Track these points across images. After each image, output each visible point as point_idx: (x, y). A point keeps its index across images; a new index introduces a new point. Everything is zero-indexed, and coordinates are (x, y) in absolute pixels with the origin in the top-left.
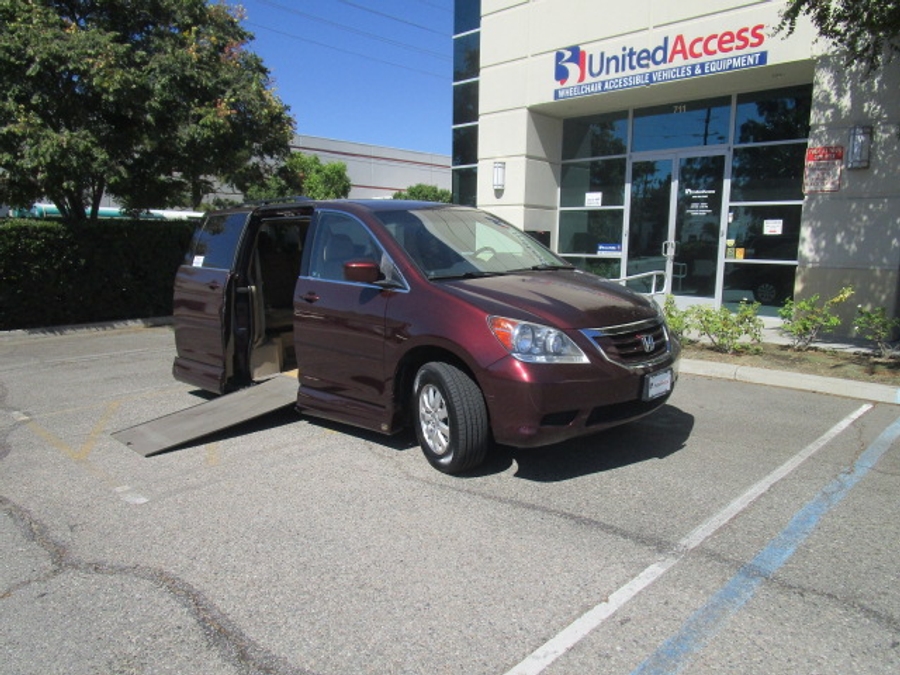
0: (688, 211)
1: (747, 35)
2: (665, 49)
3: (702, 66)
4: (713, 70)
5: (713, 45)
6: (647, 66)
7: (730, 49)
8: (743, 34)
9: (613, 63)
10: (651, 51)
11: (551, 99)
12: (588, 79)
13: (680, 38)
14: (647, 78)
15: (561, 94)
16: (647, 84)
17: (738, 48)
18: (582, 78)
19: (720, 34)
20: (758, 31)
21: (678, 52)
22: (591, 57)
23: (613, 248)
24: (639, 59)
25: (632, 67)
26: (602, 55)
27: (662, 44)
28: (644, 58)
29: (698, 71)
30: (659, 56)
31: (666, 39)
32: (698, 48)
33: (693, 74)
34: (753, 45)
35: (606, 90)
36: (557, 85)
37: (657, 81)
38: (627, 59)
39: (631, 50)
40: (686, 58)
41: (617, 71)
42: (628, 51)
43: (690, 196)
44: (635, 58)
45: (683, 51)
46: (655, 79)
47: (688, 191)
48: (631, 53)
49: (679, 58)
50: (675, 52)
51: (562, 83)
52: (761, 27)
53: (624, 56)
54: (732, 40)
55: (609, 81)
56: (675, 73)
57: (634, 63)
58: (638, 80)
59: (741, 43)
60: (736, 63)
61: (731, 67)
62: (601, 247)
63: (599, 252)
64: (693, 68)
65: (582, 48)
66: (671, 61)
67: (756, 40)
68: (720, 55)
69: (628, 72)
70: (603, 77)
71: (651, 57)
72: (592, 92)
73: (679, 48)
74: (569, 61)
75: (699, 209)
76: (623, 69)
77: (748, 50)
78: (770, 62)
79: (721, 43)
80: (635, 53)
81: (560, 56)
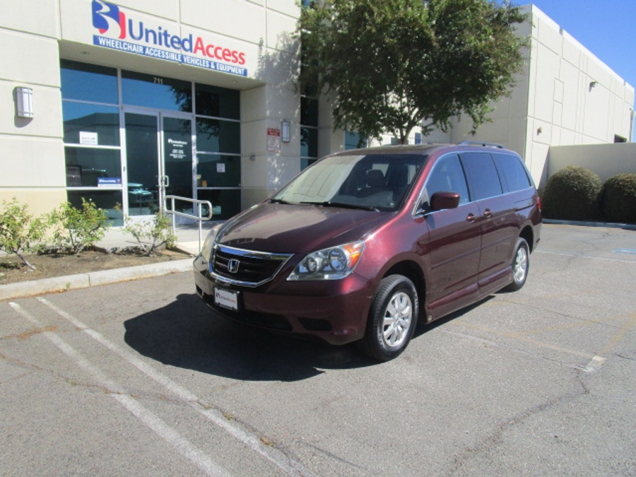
0: (171, 155)
1: (237, 55)
2: (190, 41)
3: (215, 64)
4: (221, 69)
5: (220, 53)
6: (179, 48)
7: (228, 60)
8: (235, 54)
9: (151, 35)
10: (182, 40)
11: (91, 42)
12: (128, 38)
13: (199, 40)
14: (179, 58)
15: (102, 41)
16: (180, 62)
17: (233, 61)
18: (123, 36)
19: (223, 48)
20: (242, 56)
21: (199, 48)
22: (130, 22)
23: (114, 181)
24: (172, 42)
25: (168, 46)
26: (141, 25)
27: (188, 38)
28: (176, 42)
29: (213, 67)
30: (187, 45)
31: (191, 36)
32: (212, 51)
33: (210, 67)
34: (240, 63)
35: (147, 55)
36: (97, 32)
37: (187, 63)
38: (163, 38)
39: (166, 32)
40: (204, 54)
41: (155, 42)
42: (162, 31)
43: (171, 144)
44: (169, 39)
45: (202, 48)
46: (185, 61)
47: (170, 141)
48: (166, 34)
49: (200, 52)
50: (197, 48)
51: (102, 32)
52: (243, 54)
53: (160, 34)
54: (229, 55)
55: (149, 48)
56: (199, 62)
57: (169, 43)
58: (173, 57)
59: (234, 59)
60: (233, 70)
61: (230, 71)
62: (100, 181)
63: (99, 185)
64: (210, 63)
65: (121, 10)
66: (195, 52)
67: (241, 61)
68: (223, 61)
69: (163, 47)
70: (142, 42)
71: (181, 43)
72: (134, 52)
73: (199, 46)
74: (107, 14)
75: (178, 154)
76: (160, 44)
77: (237, 64)
78: (248, 76)
79: (224, 54)
80: (169, 36)
81: (96, 6)
